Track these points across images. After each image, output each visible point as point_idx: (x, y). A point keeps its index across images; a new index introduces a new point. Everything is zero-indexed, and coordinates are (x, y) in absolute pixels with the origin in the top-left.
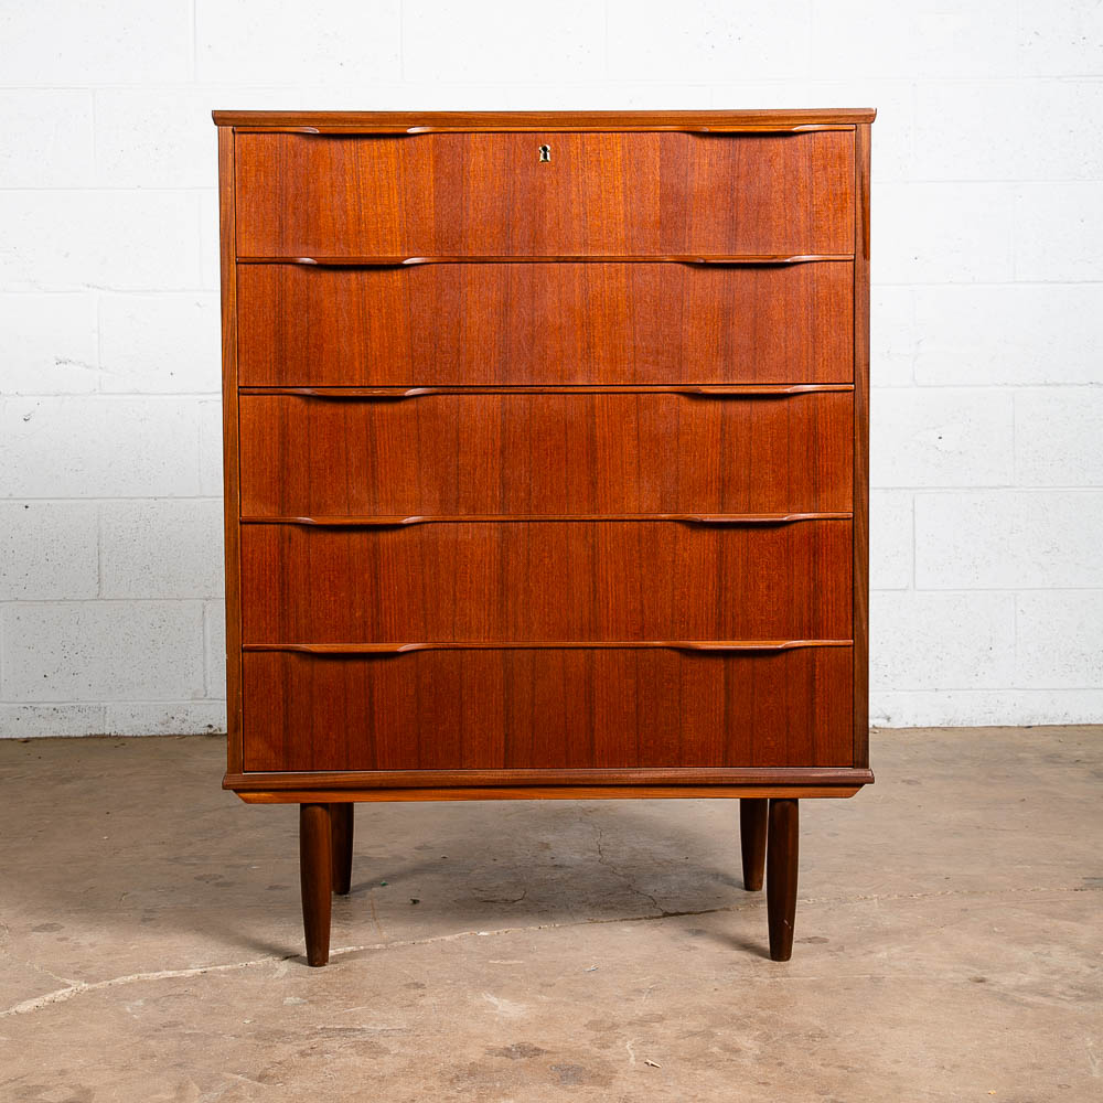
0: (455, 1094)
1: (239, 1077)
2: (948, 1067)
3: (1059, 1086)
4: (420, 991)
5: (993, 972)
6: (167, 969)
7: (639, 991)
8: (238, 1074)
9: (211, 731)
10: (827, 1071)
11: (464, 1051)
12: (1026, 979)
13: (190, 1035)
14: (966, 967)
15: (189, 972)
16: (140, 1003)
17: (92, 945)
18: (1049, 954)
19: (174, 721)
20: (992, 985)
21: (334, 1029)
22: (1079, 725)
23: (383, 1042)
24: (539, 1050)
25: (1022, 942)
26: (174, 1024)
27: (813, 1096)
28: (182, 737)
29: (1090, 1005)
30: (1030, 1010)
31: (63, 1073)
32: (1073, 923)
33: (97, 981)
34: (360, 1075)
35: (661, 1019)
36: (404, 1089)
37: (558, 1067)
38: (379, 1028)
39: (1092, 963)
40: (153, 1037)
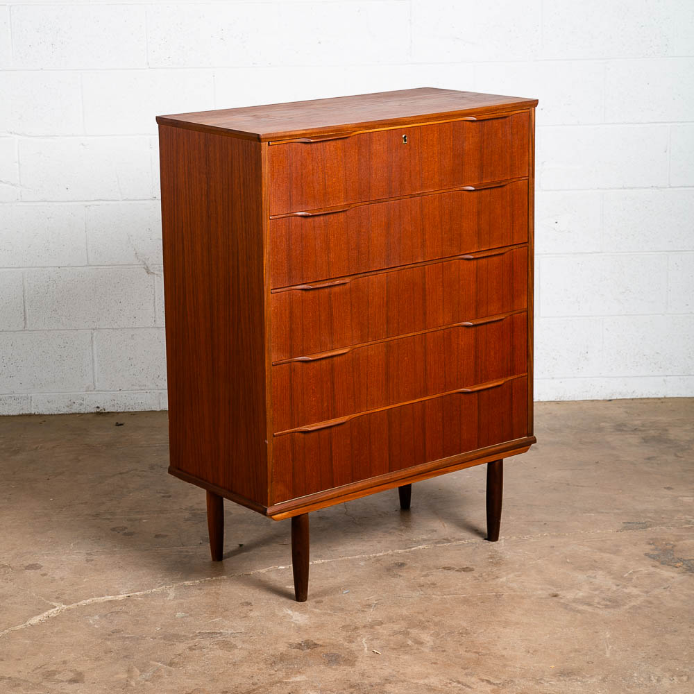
0: (274, 672)
1: (159, 664)
2: (531, 652)
3: (588, 662)
4: (249, 608)
5: (563, 590)
6: (108, 595)
7: (370, 606)
8: (158, 662)
9: (98, 410)
10: (468, 655)
11: (277, 646)
12: (581, 594)
13: (128, 638)
14: (549, 587)
15: (120, 597)
16: (97, 617)
17: (62, 579)
18: (595, 577)
19: (75, 405)
20: (561, 598)
21: (206, 633)
22: (641, 399)
23: (232, 640)
24: (315, 644)
25: (581, 568)
26: (118, 631)
27: (460, 670)
28: (80, 414)
29: (612, 611)
30: (579, 615)
31: (65, 662)
32: (611, 555)
33: (70, 603)
34: (223, 661)
35: (381, 623)
36: (246, 669)
37: (327, 655)
38: (230, 632)
39: (618, 583)
40: (109, 640)
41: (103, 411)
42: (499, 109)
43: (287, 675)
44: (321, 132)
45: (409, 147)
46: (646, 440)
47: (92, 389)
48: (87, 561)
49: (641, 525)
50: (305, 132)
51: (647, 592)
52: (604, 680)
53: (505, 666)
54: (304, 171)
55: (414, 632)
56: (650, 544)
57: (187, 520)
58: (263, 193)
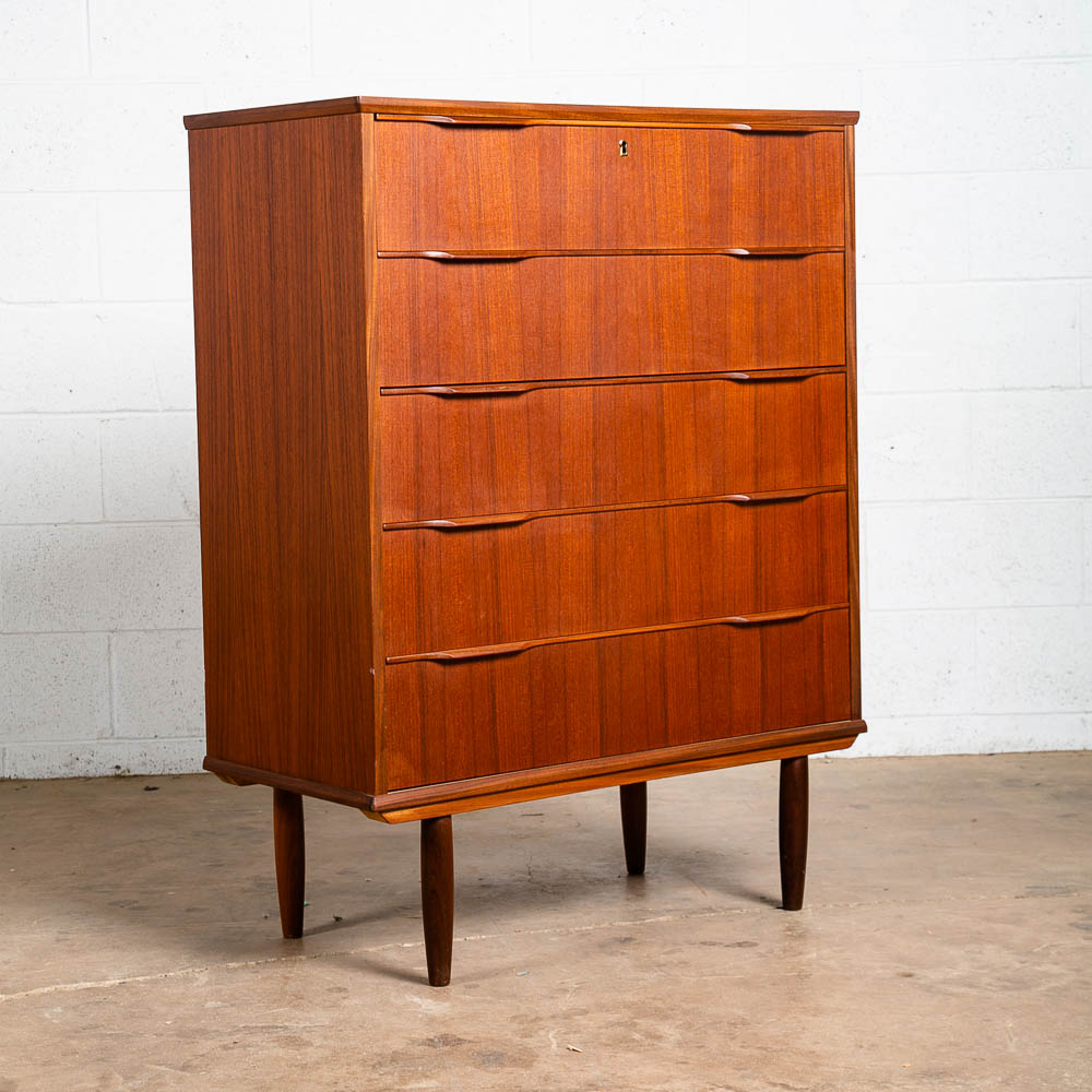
0: (377, 1077)
1: (163, 1068)
2: (865, 1046)
3: (974, 1059)
4: (342, 994)
5: (921, 968)
6: (85, 981)
7: (565, 991)
8: (161, 1065)
9: (119, 772)
10: (747, 1052)
11: (387, 1042)
12: (955, 974)
13: (111, 1035)
14: (895, 964)
15: (107, 983)
16: (59, 1010)
18: (980, 952)
19: (78, 763)
20: (919, 979)
21: (256, 1027)
23: (305, 1036)
24: (459, 1040)
25: (954, 942)
26: (93, 1027)
27: (731, 1071)
28: (87, 779)
29: (1015, 994)
30: (953, 998)
32: (1009, 926)
33: (14, 992)
35: (585, 1012)
36: (326, 1074)
37: (479, 1053)
38: (303, 1025)
39: (1023, 959)
40: (74, 1038)
41: (127, 774)
43: (403, 1080)
47: (108, 735)
48: (58, 940)
49: (1060, 890)
51: (1078, 970)
53: (816, 1065)
55: (646, 1023)
56: (1077, 912)
57: (244, 891)
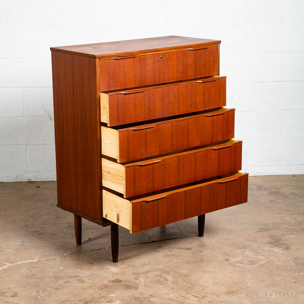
0: (102, 293)
1: (51, 289)
2: (215, 284)
3: (240, 288)
4: (92, 265)
5: (230, 257)
6: (30, 260)
7: (145, 264)
9: (29, 181)
10: (187, 285)
11: (103, 281)
12: (238, 259)
13: (38, 278)
14: (224, 256)
15: (35, 261)
17: (10, 253)
18: (245, 252)
19: (18, 178)
20: (230, 261)
21: (72, 276)
22: (270, 175)
23: (84, 279)
24: (120, 281)
25: (239, 248)
26: (34, 275)
27: (184, 291)
29: (251, 266)
30: (237, 268)
31: (9, 288)
32: (253, 243)
33: (13, 263)
34: (79, 288)
35: (150, 272)
36: (90, 291)
37: (125, 285)
38: (83, 276)
39: (255, 254)
40: (29, 279)
41: (31, 181)
42: (203, 45)
43: (108, 294)
44: (123, 55)
45: (163, 62)
46: (271, 193)
47: (26, 171)
48: (21, 245)
49: (266, 230)
50: (116, 54)
51: (268, 258)
52: (246, 295)
53: (203, 290)
54: (116, 72)
55: (164, 275)
56: (270, 238)
57: (66, 228)
58: (97, 81)
